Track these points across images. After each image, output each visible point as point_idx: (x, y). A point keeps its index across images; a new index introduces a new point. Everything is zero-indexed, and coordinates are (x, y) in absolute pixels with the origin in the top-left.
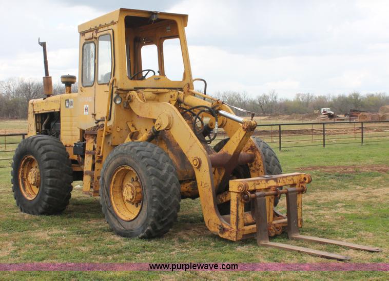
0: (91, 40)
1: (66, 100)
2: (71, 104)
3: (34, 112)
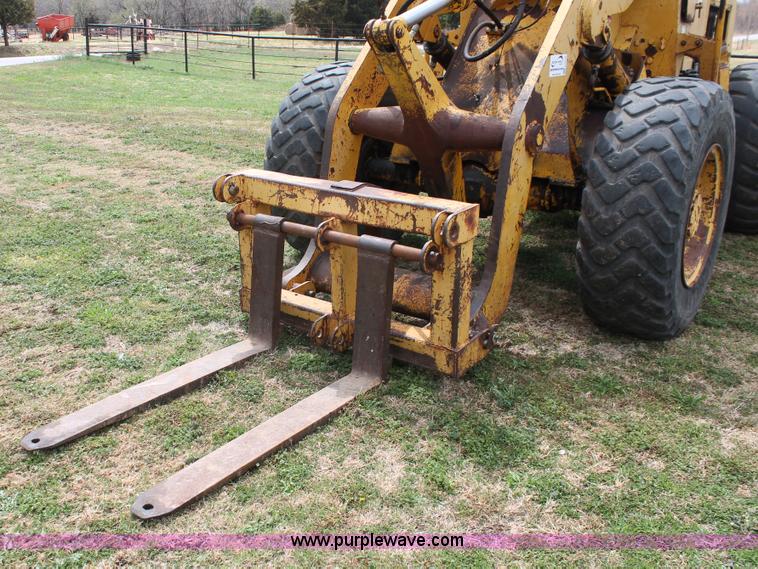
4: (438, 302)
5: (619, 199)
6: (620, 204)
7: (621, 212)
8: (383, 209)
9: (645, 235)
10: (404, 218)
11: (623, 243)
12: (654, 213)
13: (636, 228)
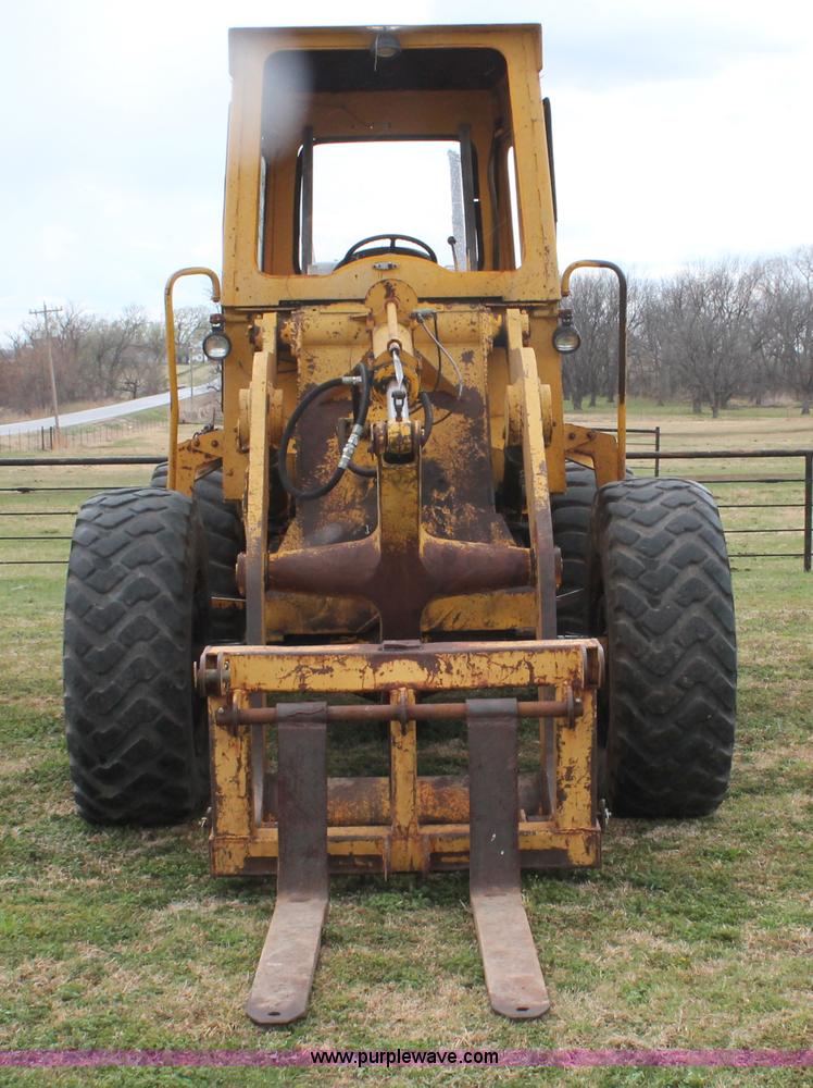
4: (570, 770)
5: (671, 626)
6: (672, 633)
7: (676, 642)
8: (481, 663)
9: (710, 665)
10: (516, 668)
11: (686, 680)
12: (716, 636)
13: (699, 658)
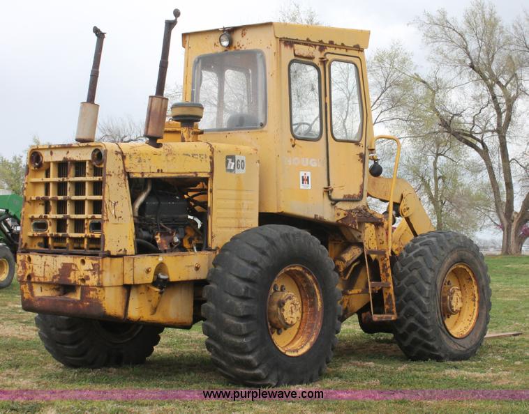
0: (309, 60)
1: (228, 157)
2: (240, 165)
3: (128, 174)
